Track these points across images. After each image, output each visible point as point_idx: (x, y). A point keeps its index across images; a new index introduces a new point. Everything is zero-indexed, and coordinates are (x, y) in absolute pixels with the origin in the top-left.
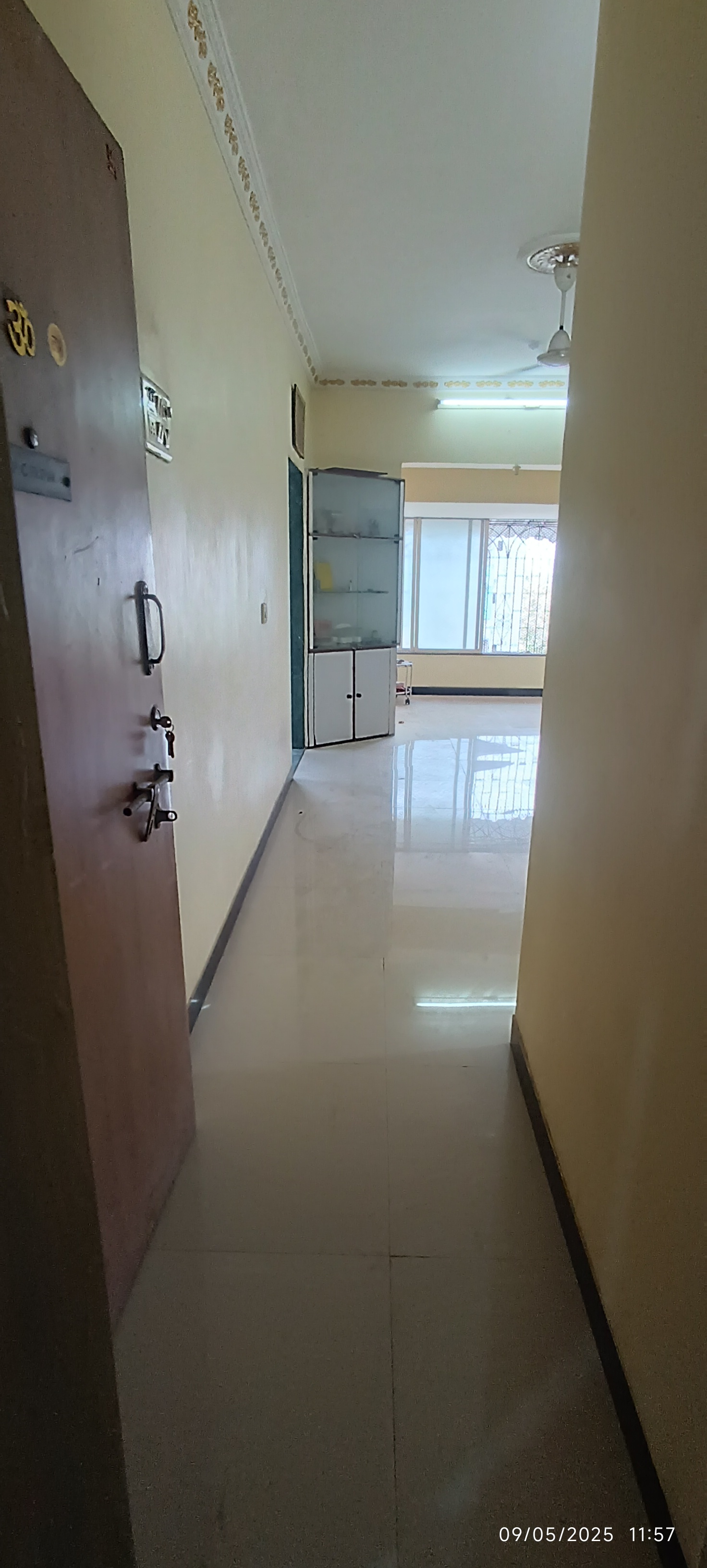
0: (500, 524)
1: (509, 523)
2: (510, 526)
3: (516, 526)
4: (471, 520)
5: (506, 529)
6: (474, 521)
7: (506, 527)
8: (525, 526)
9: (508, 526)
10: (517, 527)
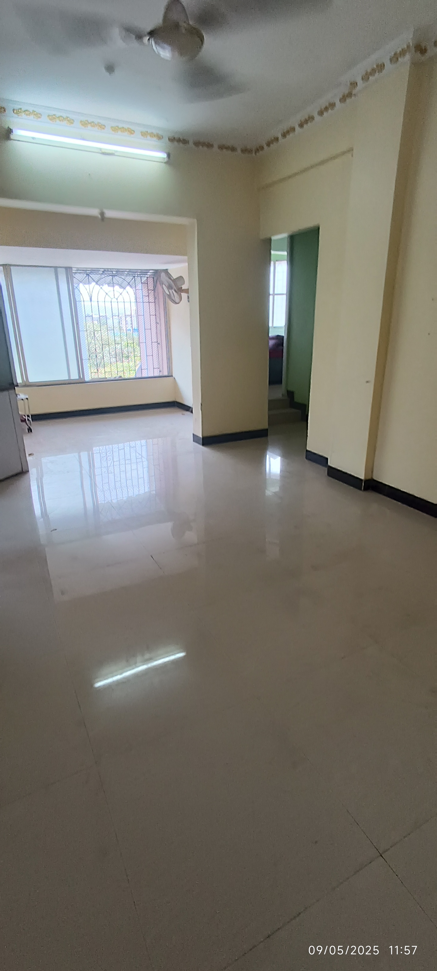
0: (80, 273)
1: (88, 272)
2: (88, 275)
3: (93, 275)
4: (56, 268)
5: (86, 277)
6: (59, 269)
7: (86, 275)
8: (101, 275)
9: (87, 274)
10: (95, 276)
